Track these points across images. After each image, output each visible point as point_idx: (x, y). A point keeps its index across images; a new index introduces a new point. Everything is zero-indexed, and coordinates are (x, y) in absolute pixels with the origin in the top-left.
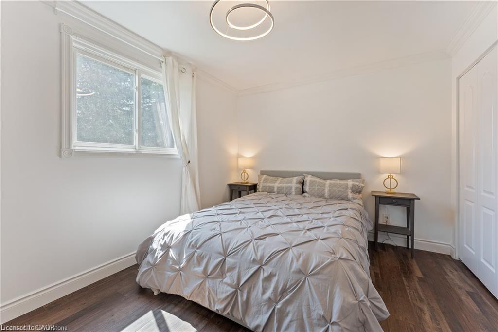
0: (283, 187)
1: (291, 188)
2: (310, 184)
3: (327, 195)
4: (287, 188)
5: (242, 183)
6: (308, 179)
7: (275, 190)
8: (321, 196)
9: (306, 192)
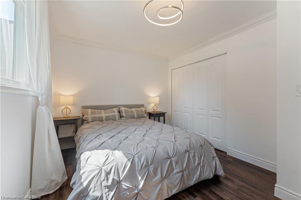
0: (110, 116)
1: (115, 115)
2: (125, 112)
3: (136, 117)
4: (112, 116)
5: (64, 118)
6: (123, 109)
7: (104, 118)
8: (133, 117)
9: (124, 117)
